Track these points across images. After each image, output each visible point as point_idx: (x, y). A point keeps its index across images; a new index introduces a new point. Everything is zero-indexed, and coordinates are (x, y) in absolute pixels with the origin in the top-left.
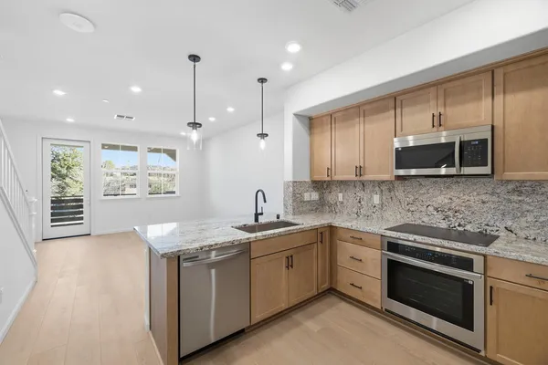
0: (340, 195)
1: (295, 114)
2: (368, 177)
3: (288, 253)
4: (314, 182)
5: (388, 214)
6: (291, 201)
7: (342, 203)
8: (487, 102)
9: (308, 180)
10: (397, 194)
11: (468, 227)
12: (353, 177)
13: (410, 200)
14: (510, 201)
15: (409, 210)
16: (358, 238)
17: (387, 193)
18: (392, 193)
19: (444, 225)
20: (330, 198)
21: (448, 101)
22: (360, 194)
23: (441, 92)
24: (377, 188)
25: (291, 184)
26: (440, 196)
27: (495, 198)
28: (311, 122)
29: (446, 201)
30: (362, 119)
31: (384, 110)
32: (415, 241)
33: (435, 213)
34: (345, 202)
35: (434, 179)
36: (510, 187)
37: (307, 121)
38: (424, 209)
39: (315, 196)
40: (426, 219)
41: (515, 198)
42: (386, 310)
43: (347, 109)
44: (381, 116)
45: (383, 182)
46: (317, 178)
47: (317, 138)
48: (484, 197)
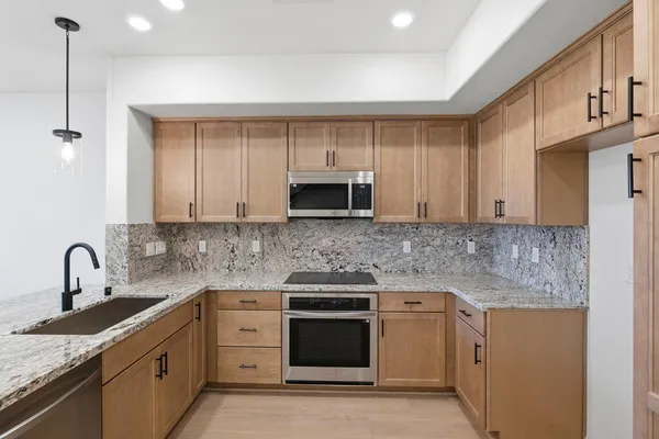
0: (202, 244)
1: (135, 111)
2: (253, 218)
3: (158, 352)
4: (160, 225)
5: (271, 264)
6: (125, 260)
7: (205, 255)
8: (368, 150)
9: (150, 221)
10: (281, 238)
11: (347, 269)
12: (232, 218)
13: (295, 245)
14: (375, 240)
15: (294, 257)
17: (270, 237)
18: (276, 238)
19: (327, 269)
20: (186, 249)
21: (340, 141)
22: (234, 240)
23: (334, 129)
24: (257, 232)
25: (125, 230)
26: (326, 239)
27: (366, 239)
28: (156, 127)
29: (330, 243)
30: (245, 140)
31: (274, 134)
32: (320, 292)
33: (320, 257)
34: (210, 252)
35: (319, 221)
36: (376, 228)
37: (150, 124)
38: (309, 254)
39: (157, 248)
40: (311, 265)
41: (380, 237)
42: (287, 382)
43: (220, 121)
44: (272, 141)
45: (264, 224)
46: (165, 218)
47: (168, 155)
48: (360, 238)
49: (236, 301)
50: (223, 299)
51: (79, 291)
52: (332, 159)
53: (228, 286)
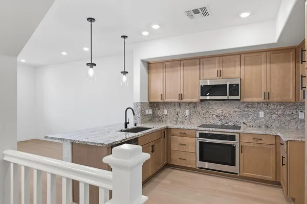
0: (166, 111)
1: (141, 60)
2: (184, 100)
3: (152, 144)
4: (150, 103)
5: (193, 120)
7: (167, 115)
8: (238, 68)
9: (147, 101)
10: (198, 109)
11: (229, 124)
12: (177, 100)
13: (204, 112)
14: (244, 111)
15: (204, 117)
16: (183, 133)
17: (193, 109)
18: (196, 109)
19: (219, 123)
20: (159, 113)
21: (224, 65)
22: (178, 110)
23: (221, 60)
24: (187, 107)
26: (219, 110)
27: (239, 110)
28: (149, 65)
29: (221, 112)
30: (182, 68)
31: (194, 65)
32: (212, 131)
33: (216, 118)
34: (169, 114)
35: (215, 101)
36: (245, 104)
37: (146, 64)
38: (211, 116)
39: (149, 112)
40: (212, 121)
41: (246, 109)
42: (198, 168)
43: (173, 61)
45: (191, 103)
46: (152, 100)
47: (153, 76)
48: (236, 110)
49: (177, 132)
50: (173, 132)
51: (128, 123)
52: (220, 74)
53: (175, 126)
